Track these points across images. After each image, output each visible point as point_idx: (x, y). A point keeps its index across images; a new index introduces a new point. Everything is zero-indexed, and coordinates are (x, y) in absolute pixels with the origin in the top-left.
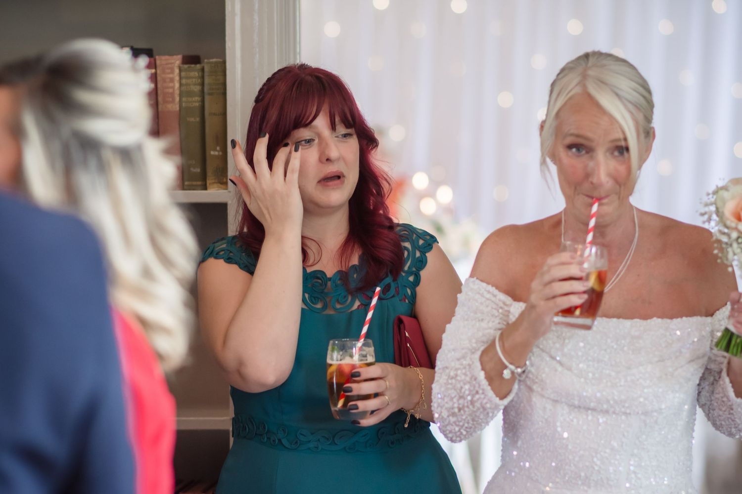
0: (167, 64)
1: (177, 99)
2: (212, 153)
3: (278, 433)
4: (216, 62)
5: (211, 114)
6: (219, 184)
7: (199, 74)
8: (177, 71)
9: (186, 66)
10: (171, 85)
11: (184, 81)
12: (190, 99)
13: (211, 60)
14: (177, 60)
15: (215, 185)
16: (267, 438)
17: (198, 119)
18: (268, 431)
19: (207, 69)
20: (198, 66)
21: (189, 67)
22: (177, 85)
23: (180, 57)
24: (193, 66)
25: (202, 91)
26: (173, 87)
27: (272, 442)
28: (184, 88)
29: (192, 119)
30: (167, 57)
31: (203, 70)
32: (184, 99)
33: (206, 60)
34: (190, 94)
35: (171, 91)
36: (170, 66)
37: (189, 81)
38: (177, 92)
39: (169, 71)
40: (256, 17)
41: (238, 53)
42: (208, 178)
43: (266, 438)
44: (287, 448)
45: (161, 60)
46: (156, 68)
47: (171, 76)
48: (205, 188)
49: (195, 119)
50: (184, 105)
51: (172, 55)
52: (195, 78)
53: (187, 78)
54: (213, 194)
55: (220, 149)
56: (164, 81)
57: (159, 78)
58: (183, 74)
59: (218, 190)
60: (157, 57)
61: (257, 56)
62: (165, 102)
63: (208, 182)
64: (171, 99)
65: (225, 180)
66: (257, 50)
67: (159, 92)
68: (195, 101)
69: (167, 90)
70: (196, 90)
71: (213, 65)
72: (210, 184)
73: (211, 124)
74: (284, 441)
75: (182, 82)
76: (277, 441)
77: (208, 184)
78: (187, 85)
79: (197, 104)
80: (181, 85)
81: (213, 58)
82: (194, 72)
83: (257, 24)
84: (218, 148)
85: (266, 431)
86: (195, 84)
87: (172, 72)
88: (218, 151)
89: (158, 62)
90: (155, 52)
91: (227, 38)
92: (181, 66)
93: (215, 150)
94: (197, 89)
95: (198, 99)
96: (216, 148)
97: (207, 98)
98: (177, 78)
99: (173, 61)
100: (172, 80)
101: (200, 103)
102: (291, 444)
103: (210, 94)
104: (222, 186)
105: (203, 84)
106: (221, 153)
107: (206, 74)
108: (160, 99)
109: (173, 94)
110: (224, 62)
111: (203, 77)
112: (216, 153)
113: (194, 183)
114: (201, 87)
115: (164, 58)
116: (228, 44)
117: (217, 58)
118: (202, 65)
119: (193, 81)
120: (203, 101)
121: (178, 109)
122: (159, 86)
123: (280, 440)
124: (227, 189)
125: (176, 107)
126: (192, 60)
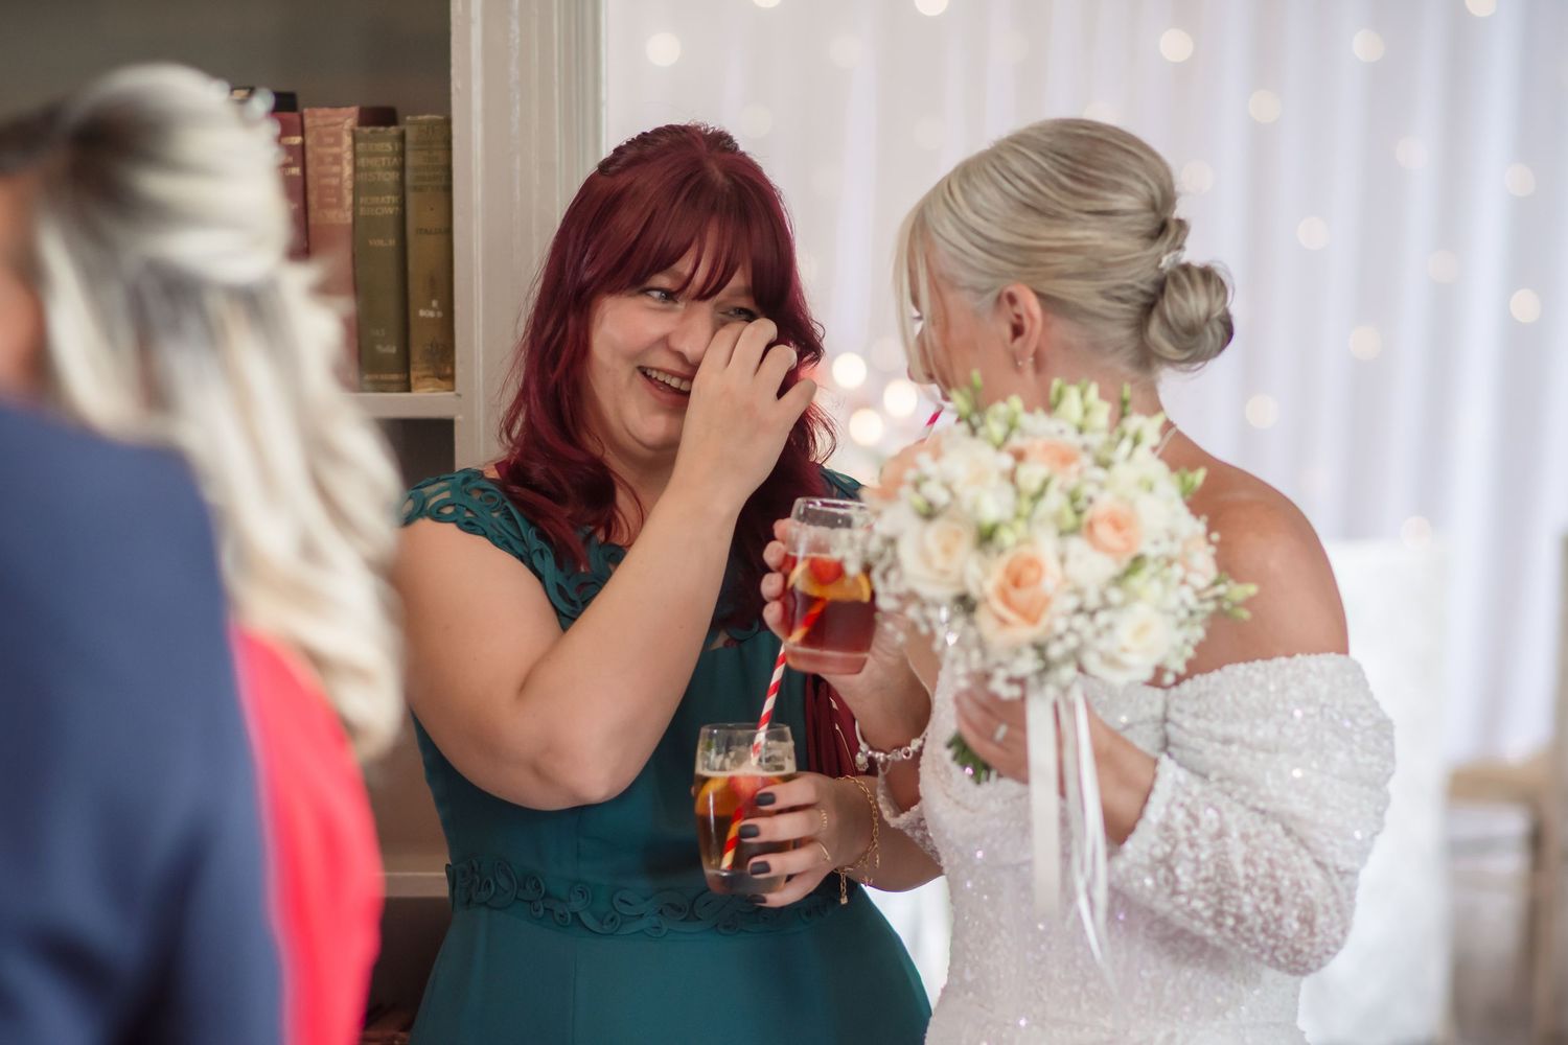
0: (326, 126)
1: (349, 200)
2: (422, 313)
3: (570, 901)
4: (430, 122)
5: (421, 231)
6: (437, 380)
7: (393, 146)
8: (347, 140)
9: (367, 130)
10: (336, 169)
11: (362, 162)
12: (376, 200)
13: (420, 118)
14: (347, 118)
15: (429, 382)
16: (545, 909)
17: (392, 242)
18: (547, 895)
19: (410, 136)
20: (393, 130)
21: (372, 132)
22: (348, 170)
23: (354, 110)
24: (382, 129)
25: (402, 182)
26: (340, 175)
27: (557, 918)
28: (362, 176)
29: (380, 243)
30: (327, 111)
31: (402, 137)
32: (362, 200)
33: (408, 118)
34: (375, 188)
35: (335, 181)
36: (332, 129)
37: (373, 162)
38: (348, 184)
39: (332, 140)
40: (515, 27)
41: (477, 104)
42: (412, 366)
43: (542, 910)
44: (594, 932)
45: (315, 117)
46: (303, 133)
47: (336, 150)
48: (407, 387)
49: (387, 242)
50: (362, 211)
51: (336, 105)
52: (386, 154)
53: (371, 155)
54: (424, 401)
55: (439, 304)
56: (321, 161)
57: (309, 156)
58: (361, 146)
59: (434, 392)
60: (306, 111)
61: (518, 108)
62: (323, 206)
63: (413, 374)
64: (334, 200)
65: (448, 371)
66: (518, 97)
67: (311, 185)
68: (387, 205)
69: (326, 181)
70: (387, 180)
71: (425, 127)
72: (417, 378)
73: (421, 252)
74: (586, 918)
75: (358, 164)
76: (569, 915)
77: (413, 381)
78: (368, 169)
79: (391, 211)
80: (356, 169)
81: (424, 114)
82: (384, 142)
83: (517, 41)
84: (435, 303)
85: (542, 895)
86: (386, 169)
87: (338, 142)
88: (435, 310)
89: (308, 122)
90: (300, 100)
91: (453, 71)
92: (357, 128)
93: (428, 307)
94: (391, 177)
95: (392, 199)
96: (431, 304)
97: (411, 197)
98: (348, 155)
99: (339, 120)
100: (337, 160)
101: (397, 208)
102: (602, 923)
103: (416, 189)
104: (443, 384)
105: (402, 168)
106: (440, 314)
107: (409, 146)
108: (313, 199)
109: (339, 189)
110: (448, 122)
111: (402, 153)
112: (431, 314)
113: (384, 377)
114: (398, 174)
115: (320, 112)
116: (456, 84)
117: (432, 113)
118: (401, 127)
119: (381, 162)
120: (403, 204)
121: (350, 220)
122: (310, 171)
123: (576, 915)
124: (453, 390)
125: (345, 217)
126: (379, 116)
